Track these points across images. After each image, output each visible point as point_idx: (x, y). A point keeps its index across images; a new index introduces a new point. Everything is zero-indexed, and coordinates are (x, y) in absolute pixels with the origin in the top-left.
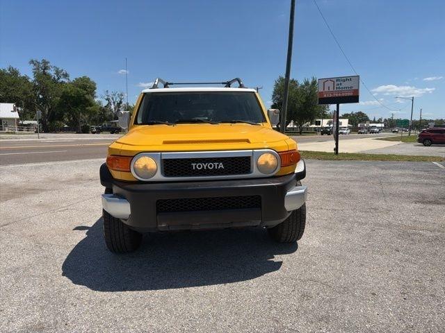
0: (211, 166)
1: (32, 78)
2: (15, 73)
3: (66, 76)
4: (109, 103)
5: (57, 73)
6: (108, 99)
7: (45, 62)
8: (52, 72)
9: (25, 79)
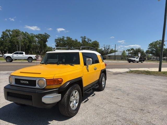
0: (25, 82)
1: (81, 42)
2: (76, 41)
3: (90, 41)
4: (105, 49)
5: (88, 40)
6: (104, 48)
7: (85, 37)
8: (86, 40)
9: (79, 42)
